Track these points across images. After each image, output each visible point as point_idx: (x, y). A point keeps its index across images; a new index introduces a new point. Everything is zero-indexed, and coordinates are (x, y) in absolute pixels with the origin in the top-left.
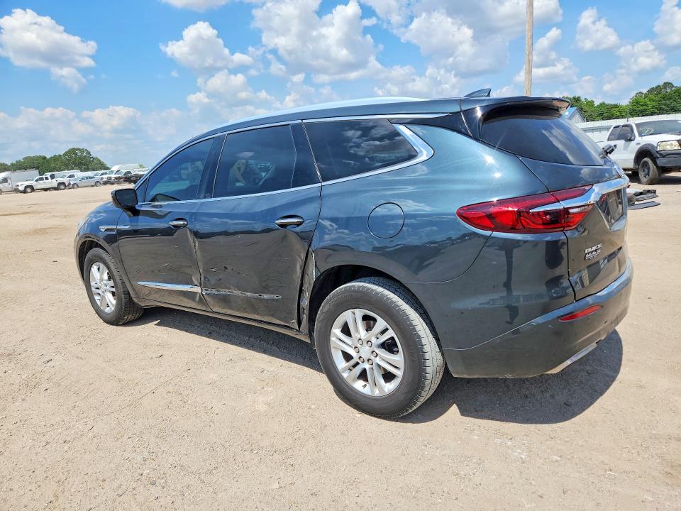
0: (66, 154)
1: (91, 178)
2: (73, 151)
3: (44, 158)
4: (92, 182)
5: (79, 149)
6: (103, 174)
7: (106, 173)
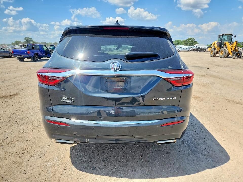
0: (187, 40)
1: (186, 48)
2: (190, 39)
3: (181, 41)
4: (186, 50)
5: (192, 38)
6: (191, 47)
7: (192, 47)
